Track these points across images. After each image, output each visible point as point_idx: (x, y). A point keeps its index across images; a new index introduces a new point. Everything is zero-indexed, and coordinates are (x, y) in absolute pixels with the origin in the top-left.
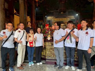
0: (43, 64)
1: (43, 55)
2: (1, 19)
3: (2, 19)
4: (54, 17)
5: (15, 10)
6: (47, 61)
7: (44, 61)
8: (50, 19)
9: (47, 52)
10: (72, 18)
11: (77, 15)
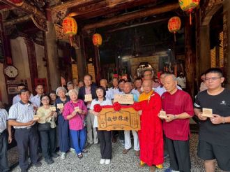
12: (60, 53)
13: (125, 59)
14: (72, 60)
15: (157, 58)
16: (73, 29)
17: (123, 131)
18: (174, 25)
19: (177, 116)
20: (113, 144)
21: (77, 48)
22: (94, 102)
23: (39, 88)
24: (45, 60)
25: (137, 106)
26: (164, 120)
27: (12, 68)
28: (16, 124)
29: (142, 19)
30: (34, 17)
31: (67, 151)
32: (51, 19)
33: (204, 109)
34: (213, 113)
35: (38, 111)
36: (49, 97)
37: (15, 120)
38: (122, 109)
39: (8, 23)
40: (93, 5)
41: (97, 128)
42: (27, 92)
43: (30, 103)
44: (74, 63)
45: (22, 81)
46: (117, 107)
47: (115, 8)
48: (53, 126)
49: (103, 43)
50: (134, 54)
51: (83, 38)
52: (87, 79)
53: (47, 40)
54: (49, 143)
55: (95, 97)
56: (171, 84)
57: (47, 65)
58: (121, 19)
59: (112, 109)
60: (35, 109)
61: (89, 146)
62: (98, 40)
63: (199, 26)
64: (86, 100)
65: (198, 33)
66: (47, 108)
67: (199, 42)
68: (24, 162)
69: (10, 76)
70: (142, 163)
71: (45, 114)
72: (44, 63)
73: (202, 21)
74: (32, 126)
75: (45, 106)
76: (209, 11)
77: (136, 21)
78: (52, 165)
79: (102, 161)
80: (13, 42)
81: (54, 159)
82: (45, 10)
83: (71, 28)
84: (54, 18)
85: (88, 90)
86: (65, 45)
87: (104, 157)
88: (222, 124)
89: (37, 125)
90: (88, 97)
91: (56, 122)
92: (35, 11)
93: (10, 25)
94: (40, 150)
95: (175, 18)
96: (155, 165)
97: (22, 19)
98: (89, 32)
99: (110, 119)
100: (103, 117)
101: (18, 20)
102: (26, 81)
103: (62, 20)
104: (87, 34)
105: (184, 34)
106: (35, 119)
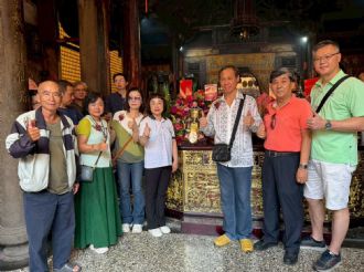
0: (173, 231)
1: (173, 200)
2: (13, 67)
3: (16, 67)
4: (215, 51)
5: (61, 28)
6: (186, 220)
7: (176, 220)
8: (198, 60)
9: (187, 189)
10: (283, 54)
11: (305, 39)
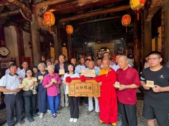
12: (42, 39)
13: (90, 44)
14: (51, 44)
15: (113, 44)
16: (52, 21)
17: (88, 97)
18: (126, 21)
19: (128, 87)
20: (79, 107)
21: (55, 35)
22: (66, 75)
23: (25, 64)
24: (30, 43)
25: (98, 78)
26: (118, 89)
27: (5, 49)
28: (5, 90)
29: (103, 16)
30: (23, 11)
31: (45, 112)
32: (36, 13)
33: (147, 81)
34: (155, 84)
35: (23, 82)
36: (32, 71)
37: (5, 87)
38: (87, 81)
39: (3, 15)
40: (67, 4)
41: (68, 95)
42: (15, 67)
43: (17, 75)
44: (52, 46)
45: (12, 58)
46: (83, 79)
47: (83, 6)
48: (35, 92)
49: (74, 32)
50: (96, 41)
51: (59, 28)
52: (61, 58)
53: (32, 28)
54: (31, 106)
55: (67, 71)
56: (124, 62)
57: (31, 48)
58: (87, 15)
59: (79, 81)
60: (21, 79)
61: (61, 108)
62: (70, 30)
63: (144, 22)
64: (60, 73)
65: (143, 27)
66: (30, 79)
67: (143, 33)
68: (11, 120)
69: (3, 55)
70: (101, 122)
71: (29, 84)
72: (29, 46)
73: (146, 18)
74: (18, 93)
75: (28, 77)
76: (151, 11)
77: (98, 17)
78: (33, 122)
79: (71, 120)
80: (6, 29)
81: (35, 118)
82: (31, 6)
83: (50, 20)
84: (38, 12)
85: (62, 66)
86: (45, 32)
87: (73, 116)
88: (161, 92)
89: (22, 91)
90: (62, 71)
91: (37, 90)
92: (24, 6)
93: (4, 16)
94: (24, 111)
95: (127, 15)
96: (111, 124)
97: (13, 12)
98: (64, 24)
99: (77, 88)
100: (72, 86)
101: (10, 13)
102: (15, 58)
103: (43, 14)
104: (62, 26)
105: (133, 27)
106: (20, 87)
